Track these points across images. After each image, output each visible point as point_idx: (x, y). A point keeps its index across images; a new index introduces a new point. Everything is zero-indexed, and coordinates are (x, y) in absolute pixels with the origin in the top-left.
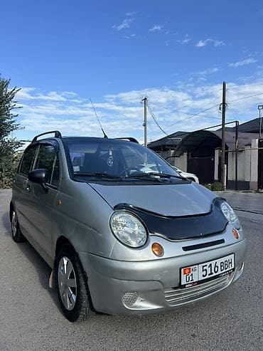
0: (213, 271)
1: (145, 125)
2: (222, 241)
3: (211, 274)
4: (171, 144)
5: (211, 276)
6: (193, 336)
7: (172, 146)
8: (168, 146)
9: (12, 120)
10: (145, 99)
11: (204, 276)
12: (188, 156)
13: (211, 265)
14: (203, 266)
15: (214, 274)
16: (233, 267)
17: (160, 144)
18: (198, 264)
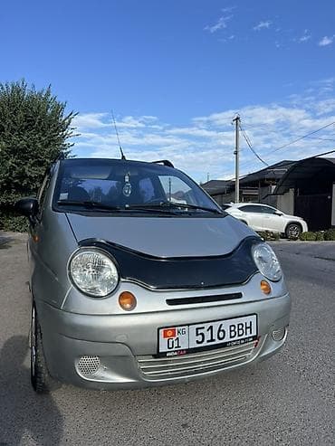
0: (215, 337)
1: (236, 153)
2: (239, 296)
3: (212, 340)
4: (272, 177)
5: (213, 343)
6: (185, 426)
7: (273, 180)
8: (268, 180)
9: (68, 150)
10: (237, 119)
11: (198, 342)
12: (295, 193)
13: (211, 327)
14: (197, 329)
15: (218, 342)
16: (254, 333)
17: (257, 178)
18: (189, 325)
